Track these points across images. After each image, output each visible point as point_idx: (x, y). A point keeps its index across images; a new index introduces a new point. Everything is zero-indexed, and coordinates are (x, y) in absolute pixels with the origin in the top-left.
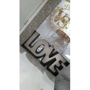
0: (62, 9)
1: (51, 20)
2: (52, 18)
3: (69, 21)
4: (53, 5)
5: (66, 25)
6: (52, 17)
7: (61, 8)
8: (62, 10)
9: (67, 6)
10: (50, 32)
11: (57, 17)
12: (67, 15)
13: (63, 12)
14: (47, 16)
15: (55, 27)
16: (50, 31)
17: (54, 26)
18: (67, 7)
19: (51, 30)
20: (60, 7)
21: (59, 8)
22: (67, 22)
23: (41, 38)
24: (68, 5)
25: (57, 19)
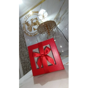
0: (26, 21)
1: (28, 34)
2: (27, 33)
3: (37, 20)
5: (39, 23)
6: (26, 32)
7: (25, 23)
11: (29, 28)
12: (32, 20)
15: (35, 33)
16: (37, 39)
18: (26, 17)
19: (36, 38)
20: (23, 23)
21: (23, 24)
22: (37, 22)
25: (30, 29)
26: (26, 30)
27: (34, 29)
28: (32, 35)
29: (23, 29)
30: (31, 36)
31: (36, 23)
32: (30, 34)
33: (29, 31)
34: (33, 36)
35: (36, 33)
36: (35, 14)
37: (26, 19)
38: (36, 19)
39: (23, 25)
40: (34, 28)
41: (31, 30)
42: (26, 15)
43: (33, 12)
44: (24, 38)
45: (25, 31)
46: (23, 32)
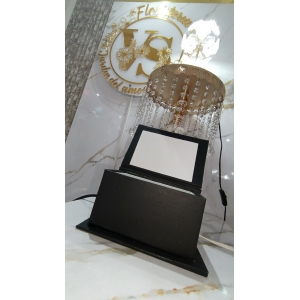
0: (128, 24)
1: (110, 72)
2: (107, 65)
3: (170, 46)
4: (91, 31)
6: (107, 60)
7: (122, 26)
8: (130, 28)
9: (137, 11)
10: (125, 114)
11: (124, 54)
13: (137, 30)
14: (88, 68)
15: (133, 87)
16: (127, 109)
17: (131, 83)
18: (139, 13)
19: (125, 104)
20: (117, 22)
21: (114, 26)
22: (164, 53)
23: (100, 152)
24: (139, 8)
25: (126, 60)
26: (109, 53)
27: (140, 71)
28: (119, 82)
29: (102, 42)
30: (114, 84)
31: (161, 54)
32: (113, 76)
33: (116, 64)
34: (120, 89)
35: (138, 87)
36: (175, 21)
37: (136, 15)
38: (169, 42)
39: (110, 31)
40: (140, 65)
41: (128, 66)
42: (145, 4)
43: (173, 10)
44: (83, 77)
45: (104, 52)
46: (94, 55)
